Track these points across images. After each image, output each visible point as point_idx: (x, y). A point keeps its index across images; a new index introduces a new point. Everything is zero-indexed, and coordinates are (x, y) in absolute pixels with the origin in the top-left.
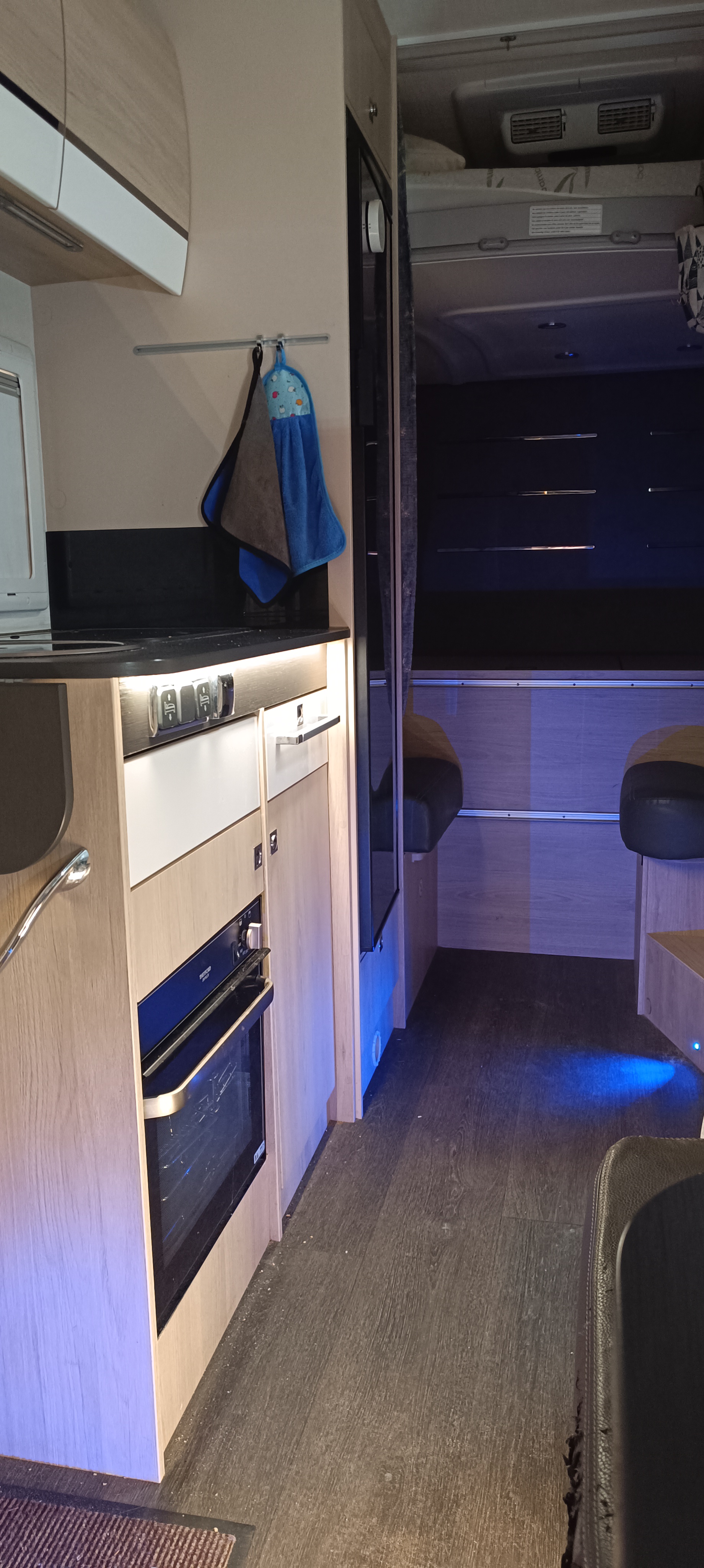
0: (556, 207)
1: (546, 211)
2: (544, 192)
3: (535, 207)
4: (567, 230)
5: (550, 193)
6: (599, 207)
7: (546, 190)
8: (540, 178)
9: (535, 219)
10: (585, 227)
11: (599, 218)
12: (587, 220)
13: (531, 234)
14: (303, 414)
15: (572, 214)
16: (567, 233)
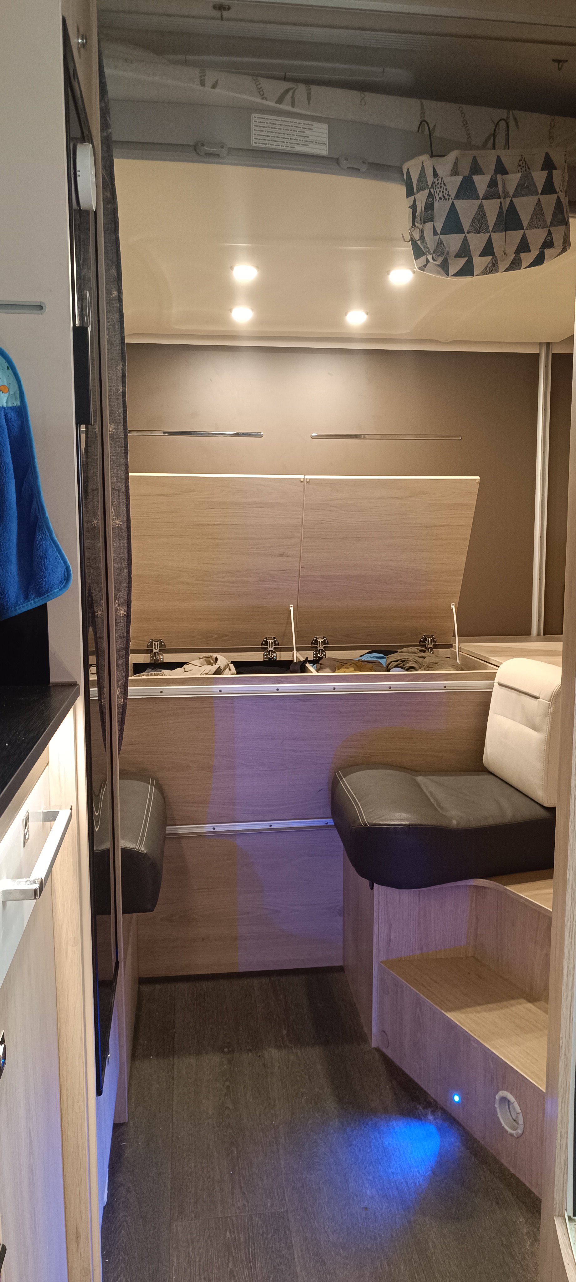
0: (280, 118)
1: (269, 121)
2: (264, 102)
3: (257, 115)
4: (292, 145)
5: (272, 104)
6: (325, 126)
7: (266, 99)
8: (259, 86)
9: (258, 129)
10: (311, 145)
11: (325, 138)
12: (311, 138)
13: (253, 144)
14: (10, 405)
15: (298, 130)
16: (292, 149)
